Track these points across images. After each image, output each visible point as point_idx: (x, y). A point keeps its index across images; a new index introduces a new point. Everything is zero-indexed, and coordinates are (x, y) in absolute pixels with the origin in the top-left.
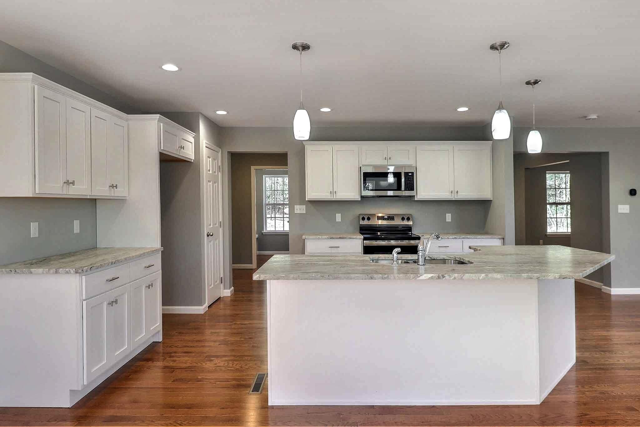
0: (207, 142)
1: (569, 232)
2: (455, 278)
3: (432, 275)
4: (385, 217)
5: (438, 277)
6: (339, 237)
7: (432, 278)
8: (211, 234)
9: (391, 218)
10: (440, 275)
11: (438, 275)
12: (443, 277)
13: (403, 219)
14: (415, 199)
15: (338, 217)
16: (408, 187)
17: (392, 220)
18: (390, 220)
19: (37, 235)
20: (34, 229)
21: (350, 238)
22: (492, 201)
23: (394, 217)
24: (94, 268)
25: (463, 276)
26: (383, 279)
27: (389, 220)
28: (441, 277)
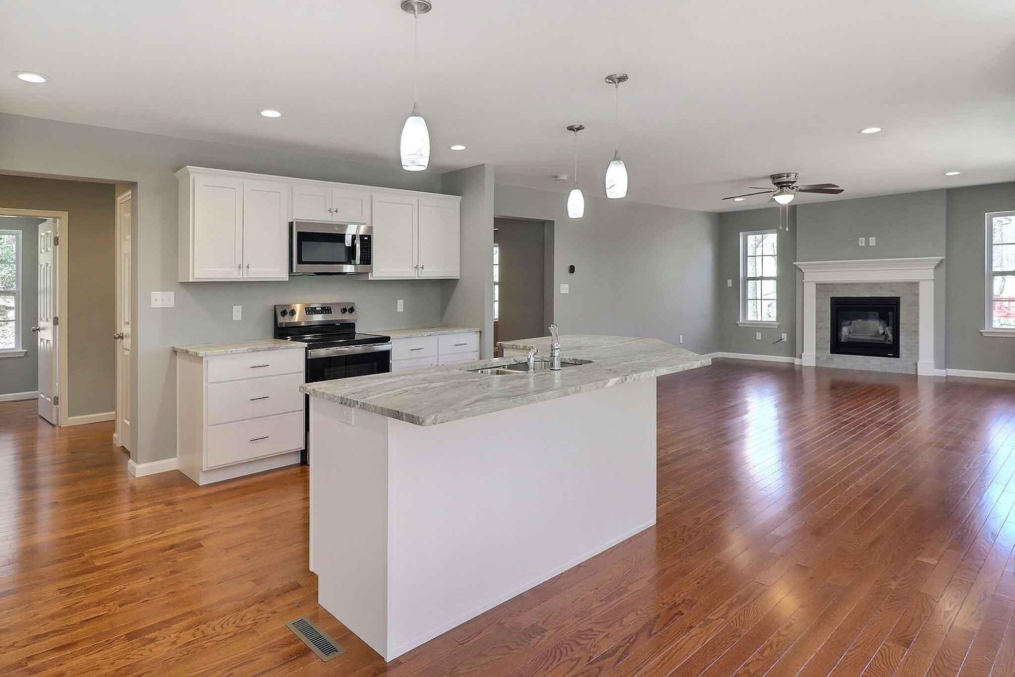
1: (497, 319)
4: (317, 309)
9: (326, 310)
13: (344, 311)
14: (369, 277)
15: (237, 313)
16: (366, 259)
17: (328, 313)
18: (326, 313)
22: (459, 281)
23: (330, 307)
27: (323, 313)
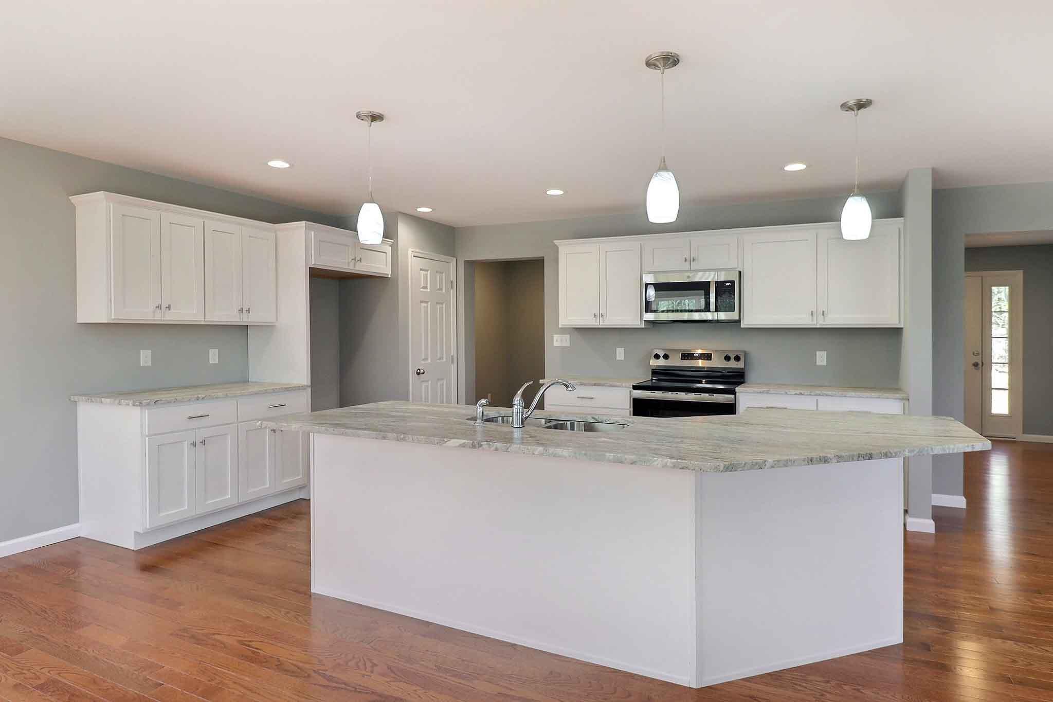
0: (414, 250)
2: (496, 449)
3: (464, 441)
4: (695, 355)
5: (472, 445)
6: (594, 382)
7: (463, 446)
8: (422, 371)
10: (475, 442)
11: (472, 441)
12: (481, 446)
14: (743, 325)
15: (620, 353)
19: (150, 364)
20: (145, 357)
21: (611, 386)
24: (162, 402)
25: (510, 446)
26: (398, 440)
27: (705, 359)
28: (477, 446)
